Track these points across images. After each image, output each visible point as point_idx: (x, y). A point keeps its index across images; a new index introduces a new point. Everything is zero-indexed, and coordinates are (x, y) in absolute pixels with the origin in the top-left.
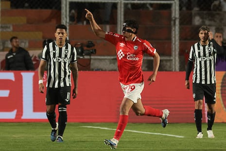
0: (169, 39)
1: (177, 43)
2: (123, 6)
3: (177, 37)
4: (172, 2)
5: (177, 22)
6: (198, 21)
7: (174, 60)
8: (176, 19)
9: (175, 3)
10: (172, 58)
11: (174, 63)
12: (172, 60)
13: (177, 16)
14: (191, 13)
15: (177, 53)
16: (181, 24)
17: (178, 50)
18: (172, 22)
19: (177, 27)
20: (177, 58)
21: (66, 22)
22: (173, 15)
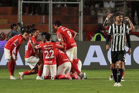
0: (77, 23)
1: (82, 25)
2: (52, 5)
3: (82, 22)
4: (79, 3)
5: (82, 14)
6: (94, 13)
7: (80, 35)
8: (81, 12)
9: (81, 3)
10: (79, 34)
11: (80, 36)
12: (79, 35)
13: (82, 10)
14: (90, 9)
15: (82, 31)
16: (84, 15)
17: (82, 29)
18: (79, 14)
19: (82, 17)
20: (82, 34)
21: (21, 14)
22: (80, 10)
